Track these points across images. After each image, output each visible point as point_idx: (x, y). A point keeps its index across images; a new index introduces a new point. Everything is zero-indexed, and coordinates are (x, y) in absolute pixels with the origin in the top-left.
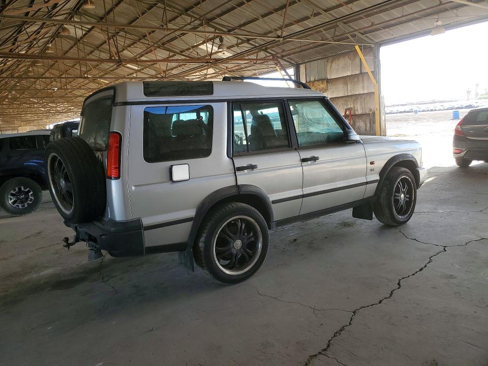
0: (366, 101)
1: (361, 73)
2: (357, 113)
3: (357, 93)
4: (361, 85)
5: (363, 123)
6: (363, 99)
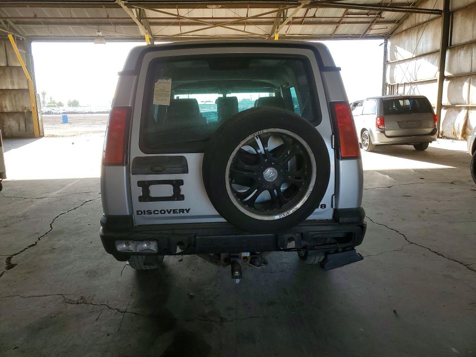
0: (17, 97)
1: (8, 66)
2: (5, 110)
3: (4, 88)
4: (9, 80)
5: (14, 122)
6: (13, 96)
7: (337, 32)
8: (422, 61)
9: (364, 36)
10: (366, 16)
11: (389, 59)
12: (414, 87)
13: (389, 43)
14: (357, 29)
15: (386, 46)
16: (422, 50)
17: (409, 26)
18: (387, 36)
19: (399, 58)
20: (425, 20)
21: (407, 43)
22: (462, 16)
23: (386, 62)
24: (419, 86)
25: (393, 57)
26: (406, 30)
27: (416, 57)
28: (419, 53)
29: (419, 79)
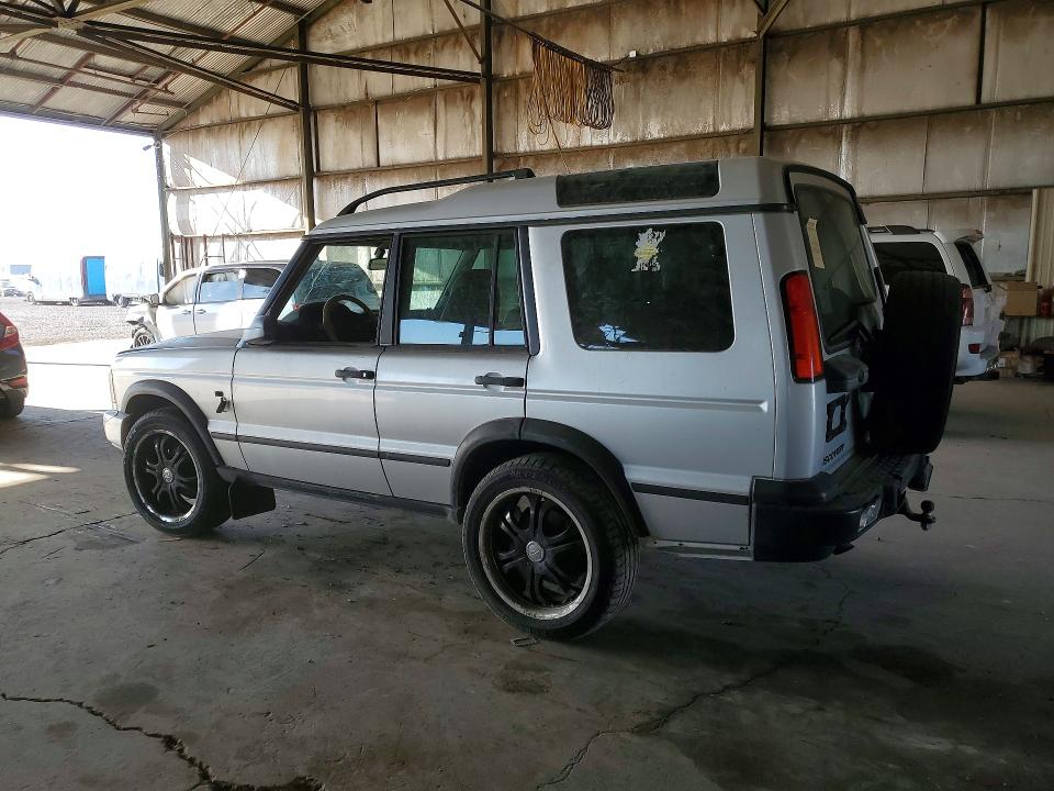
7: (50, 103)
8: (259, 194)
9: (111, 123)
10: (129, 80)
11: (170, 181)
12: (246, 243)
13: (166, 148)
14: (98, 104)
15: (159, 153)
16: (256, 173)
17: (216, 120)
18: (159, 132)
19: (199, 183)
20: (253, 114)
21: (215, 155)
22: (336, 121)
23: (164, 189)
24: (259, 243)
25: (181, 178)
26: (209, 127)
27: (244, 185)
28: (249, 177)
29: (256, 229)
